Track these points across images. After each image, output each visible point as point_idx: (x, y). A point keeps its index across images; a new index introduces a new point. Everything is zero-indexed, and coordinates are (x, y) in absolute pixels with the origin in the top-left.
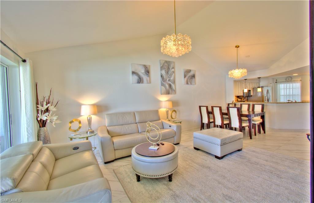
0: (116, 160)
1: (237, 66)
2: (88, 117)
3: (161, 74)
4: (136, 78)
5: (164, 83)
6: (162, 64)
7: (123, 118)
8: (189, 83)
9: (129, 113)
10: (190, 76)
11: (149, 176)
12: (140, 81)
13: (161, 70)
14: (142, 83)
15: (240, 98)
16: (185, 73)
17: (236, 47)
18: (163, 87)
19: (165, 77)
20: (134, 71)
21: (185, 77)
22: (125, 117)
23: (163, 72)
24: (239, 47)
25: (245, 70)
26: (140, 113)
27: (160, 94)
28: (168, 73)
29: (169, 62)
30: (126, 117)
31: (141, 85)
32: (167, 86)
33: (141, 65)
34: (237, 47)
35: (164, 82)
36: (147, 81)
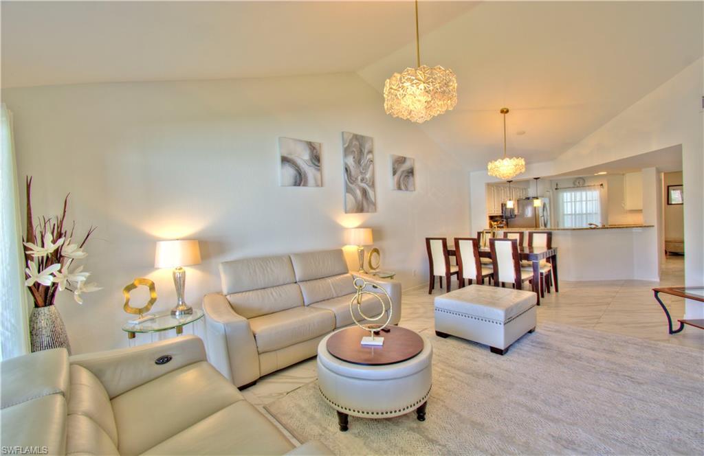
0: (262, 378)
1: (506, 151)
2: (174, 274)
3: (346, 164)
4: (290, 172)
5: (352, 186)
6: (348, 141)
7: (266, 272)
8: (403, 187)
9: (278, 258)
10: (403, 171)
11: (368, 413)
12: (300, 180)
13: (346, 155)
14: (305, 185)
15: (494, 221)
16: (394, 164)
17: (502, 112)
18: (350, 197)
19: (353, 173)
20: (285, 155)
21: (394, 173)
22: (269, 269)
23: (350, 161)
24: (507, 111)
25: (522, 162)
26: (304, 256)
27: (344, 213)
28: (359, 162)
29: (362, 137)
30: (271, 269)
31: (301, 189)
32: (359, 193)
33: (301, 141)
34: (505, 111)
35: (351, 183)
36: (316, 180)
